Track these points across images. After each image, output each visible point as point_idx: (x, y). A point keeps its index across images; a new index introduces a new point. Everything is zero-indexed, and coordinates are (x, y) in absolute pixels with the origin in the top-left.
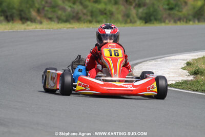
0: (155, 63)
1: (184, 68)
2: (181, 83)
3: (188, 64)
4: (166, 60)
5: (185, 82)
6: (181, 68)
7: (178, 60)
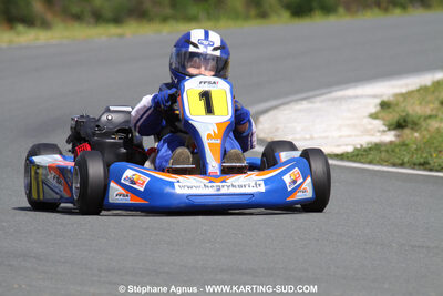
0: (310, 105)
1: (374, 116)
2: (365, 150)
3: (384, 105)
4: (334, 100)
5: (377, 147)
6: (366, 114)
7: (362, 96)
